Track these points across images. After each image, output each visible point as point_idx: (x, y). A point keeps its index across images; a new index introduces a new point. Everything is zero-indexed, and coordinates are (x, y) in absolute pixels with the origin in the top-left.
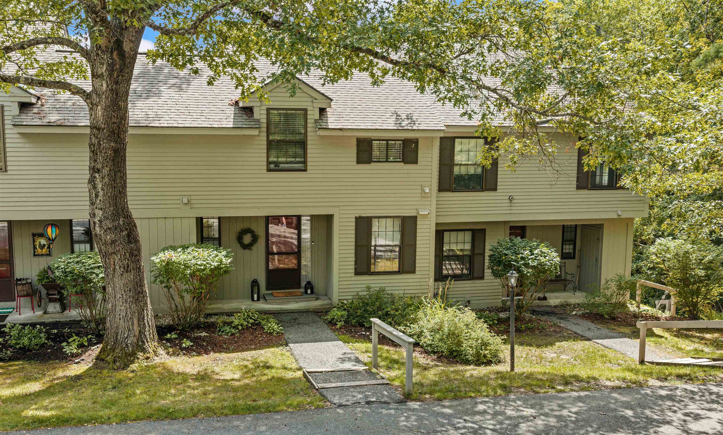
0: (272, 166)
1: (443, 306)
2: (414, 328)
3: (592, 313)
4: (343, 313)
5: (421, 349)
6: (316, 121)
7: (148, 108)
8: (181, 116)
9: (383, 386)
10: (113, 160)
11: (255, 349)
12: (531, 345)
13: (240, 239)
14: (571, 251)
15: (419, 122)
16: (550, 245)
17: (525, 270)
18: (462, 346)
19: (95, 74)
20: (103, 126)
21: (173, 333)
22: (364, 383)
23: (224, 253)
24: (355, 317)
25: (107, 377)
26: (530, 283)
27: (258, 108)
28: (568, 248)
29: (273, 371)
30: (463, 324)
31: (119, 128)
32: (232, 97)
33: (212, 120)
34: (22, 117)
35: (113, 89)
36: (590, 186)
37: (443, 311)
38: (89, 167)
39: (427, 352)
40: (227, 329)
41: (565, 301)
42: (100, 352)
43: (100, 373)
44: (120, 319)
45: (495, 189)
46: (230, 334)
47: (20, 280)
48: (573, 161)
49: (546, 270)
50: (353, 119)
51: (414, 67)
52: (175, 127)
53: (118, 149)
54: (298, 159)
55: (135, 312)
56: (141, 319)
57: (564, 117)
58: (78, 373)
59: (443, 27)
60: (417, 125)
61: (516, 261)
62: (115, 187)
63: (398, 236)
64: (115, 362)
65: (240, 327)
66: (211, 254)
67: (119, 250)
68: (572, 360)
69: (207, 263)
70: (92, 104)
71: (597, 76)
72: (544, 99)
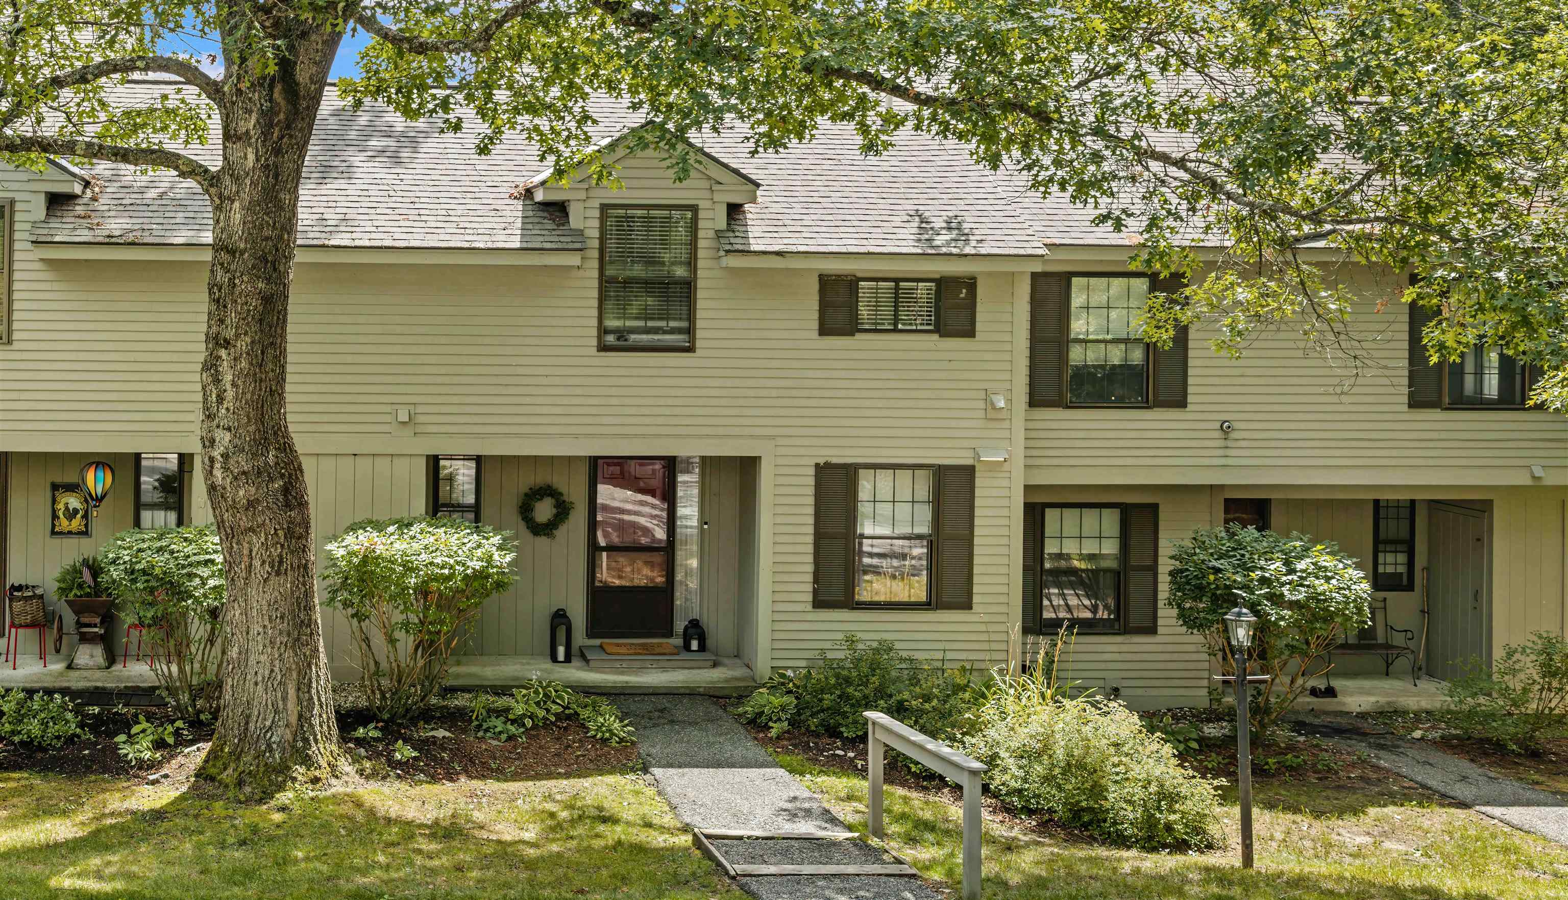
0: (610, 339)
1: (1049, 693)
2: (973, 745)
3: (1469, 738)
4: (786, 699)
5: (993, 801)
6: (719, 234)
7: (325, 204)
8: (402, 223)
9: (903, 881)
10: (260, 320)
11: (567, 776)
12: (1296, 810)
13: (525, 510)
14: (1401, 569)
15: (979, 238)
16: (1340, 551)
17: (1274, 613)
18: (1106, 799)
19: (232, 132)
20: (242, 246)
21: (372, 725)
22: (851, 869)
23: (496, 540)
24: (818, 712)
25: (225, 818)
26: (1286, 646)
27: (581, 205)
28: (1393, 563)
29: (618, 828)
30: (1105, 741)
31: (277, 250)
32: (517, 179)
33: (471, 231)
34: (51, 225)
35: (268, 165)
36: (1446, 400)
37: (1050, 707)
38: (207, 335)
39: (1009, 810)
40: (498, 724)
41: (1389, 703)
42: (206, 761)
43: (207, 808)
44: (256, 684)
45: (1182, 404)
46: (504, 737)
47: (20, 588)
48: (1398, 336)
49: (1332, 615)
50: (811, 229)
51: (972, 110)
52: (386, 247)
53: (272, 295)
54: (673, 324)
55: (290, 669)
56: (303, 686)
57: (1368, 226)
58: (158, 805)
59: (1046, 17)
60: (973, 243)
61: (1244, 587)
62: (261, 380)
63: (925, 514)
64: (240, 784)
65: (529, 723)
66: (466, 541)
67: (263, 524)
68: (1418, 854)
69: (458, 563)
70: (220, 198)
71: (1451, 130)
72: (1311, 182)
